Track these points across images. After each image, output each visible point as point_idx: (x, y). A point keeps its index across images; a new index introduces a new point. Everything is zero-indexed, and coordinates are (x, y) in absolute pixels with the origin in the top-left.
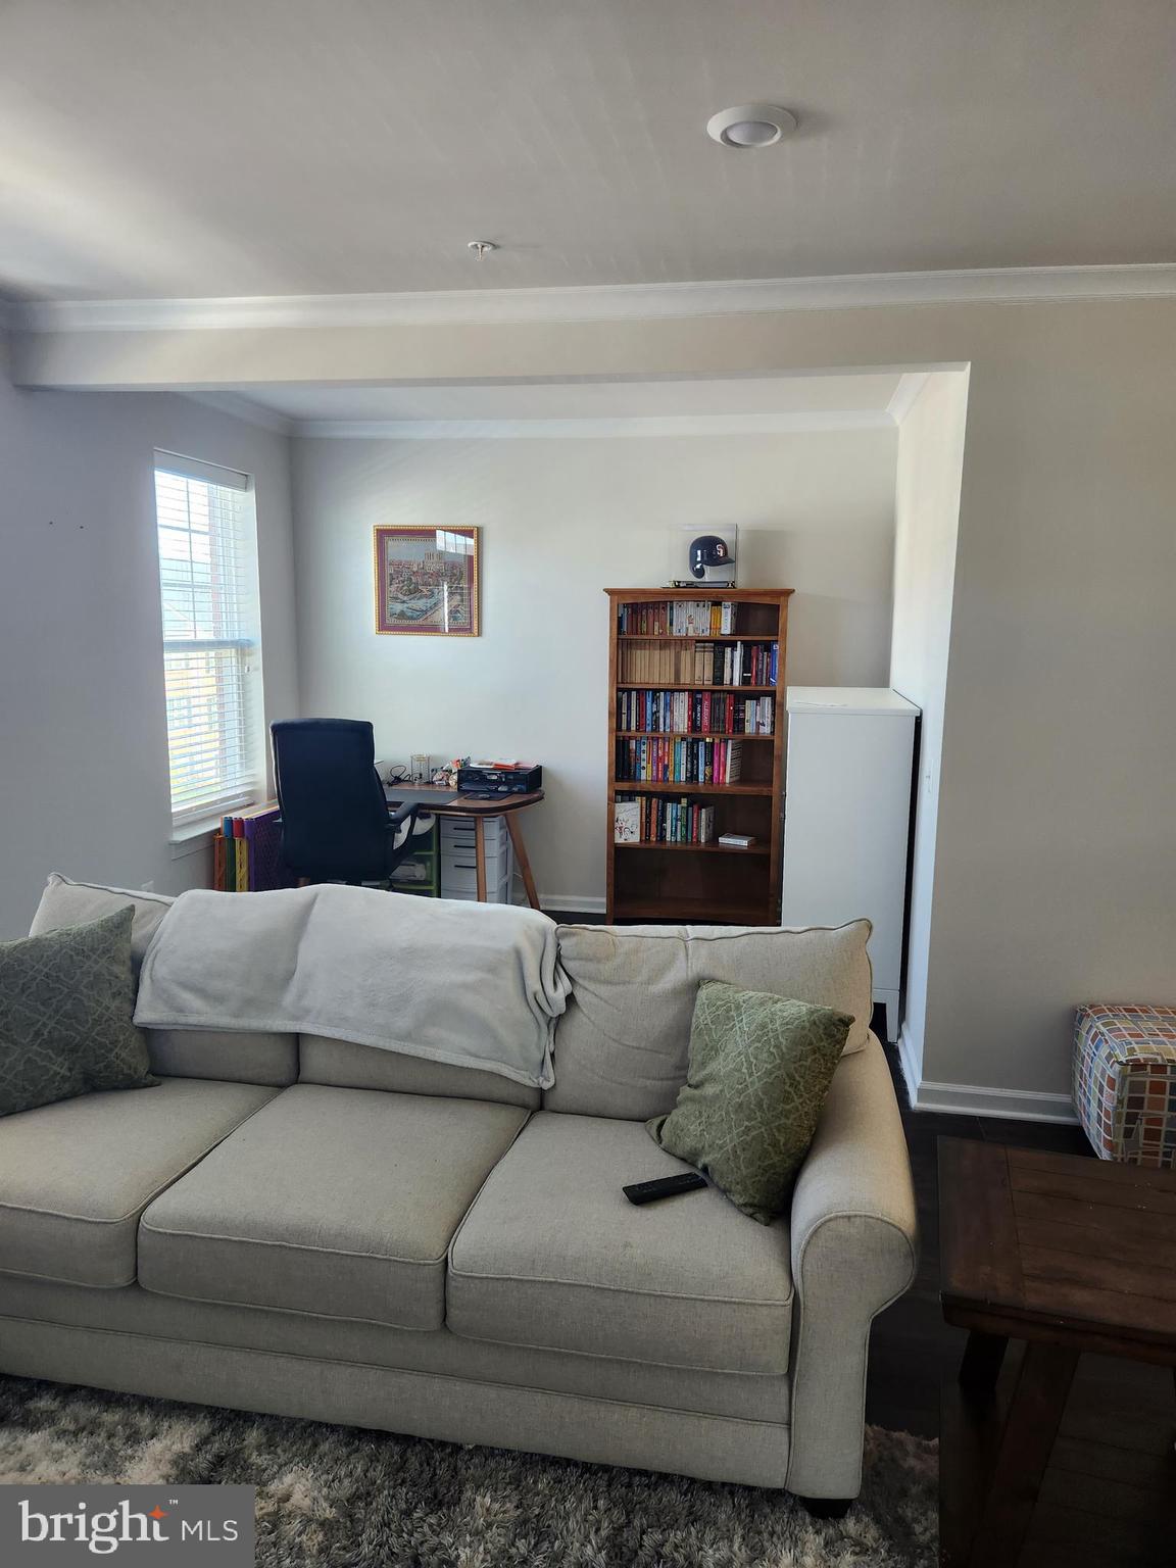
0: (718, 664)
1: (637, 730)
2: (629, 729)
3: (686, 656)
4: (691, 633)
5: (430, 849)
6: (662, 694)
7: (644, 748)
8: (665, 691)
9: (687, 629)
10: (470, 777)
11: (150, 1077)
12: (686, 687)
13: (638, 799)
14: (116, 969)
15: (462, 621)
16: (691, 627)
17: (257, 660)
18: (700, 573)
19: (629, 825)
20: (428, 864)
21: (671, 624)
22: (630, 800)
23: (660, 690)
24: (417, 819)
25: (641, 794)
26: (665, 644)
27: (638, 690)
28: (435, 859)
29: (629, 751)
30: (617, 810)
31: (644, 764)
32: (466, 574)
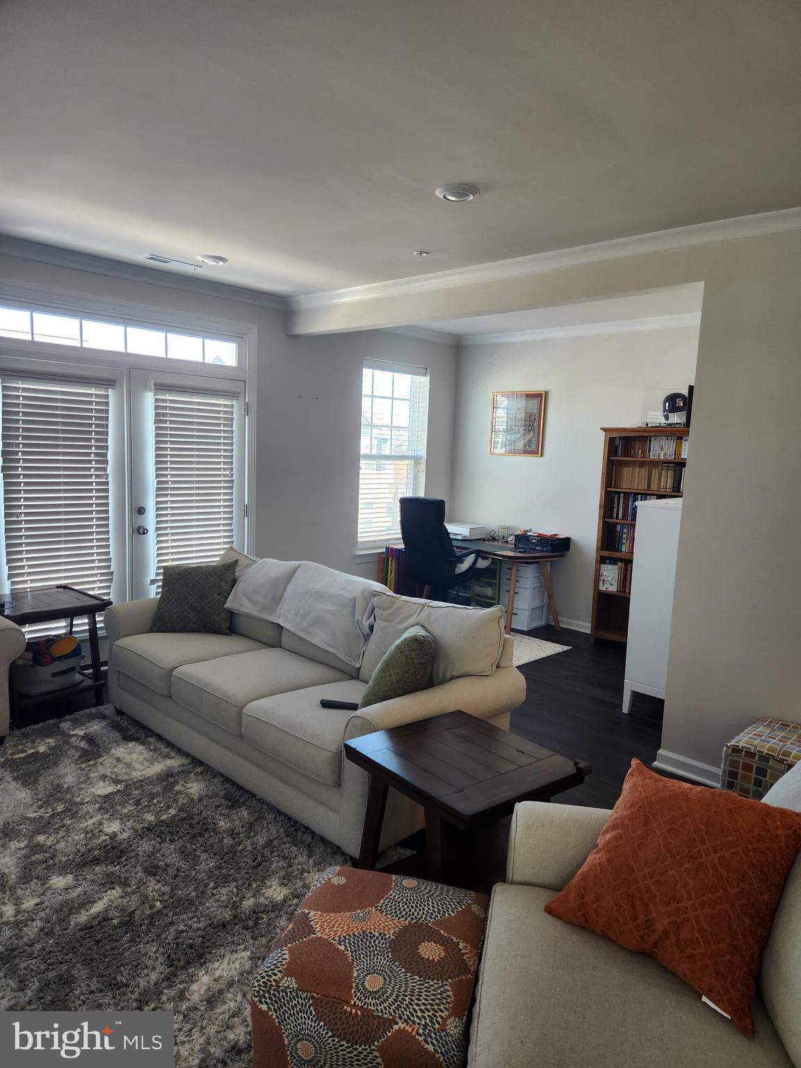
0: (677, 478)
1: (623, 519)
2: (617, 518)
3: (655, 472)
4: (662, 457)
5: (495, 580)
6: (640, 496)
7: (625, 530)
8: (641, 494)
9: (659, 454)
10: (523, 539)
11: (227, 631)
12: (655, 493)
13: (620, 564)
14: (223, 584)
15: (533, 447)
16: (662, 453)
17: (423, 467)
18: (667, 418)
19: (609, 579)
20: (494, 588)
21: (649, 451)
22: (614, 564)
23: (638, 494)
24: (480, 559)
25: (621, 560)
26: (642, 464)
27: (624, 493)
28: (497, 585)
29: (616, 531)
30: (602, 569)
31: (624, 541)
32: (537, 419)
